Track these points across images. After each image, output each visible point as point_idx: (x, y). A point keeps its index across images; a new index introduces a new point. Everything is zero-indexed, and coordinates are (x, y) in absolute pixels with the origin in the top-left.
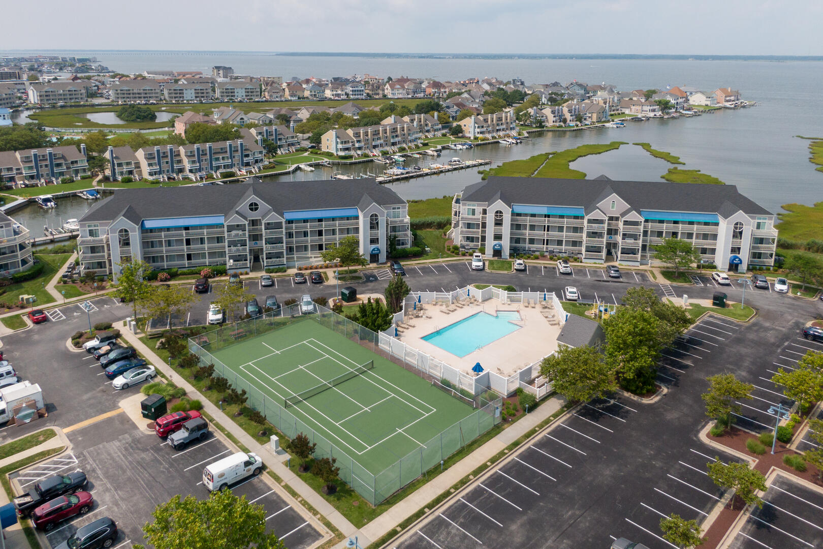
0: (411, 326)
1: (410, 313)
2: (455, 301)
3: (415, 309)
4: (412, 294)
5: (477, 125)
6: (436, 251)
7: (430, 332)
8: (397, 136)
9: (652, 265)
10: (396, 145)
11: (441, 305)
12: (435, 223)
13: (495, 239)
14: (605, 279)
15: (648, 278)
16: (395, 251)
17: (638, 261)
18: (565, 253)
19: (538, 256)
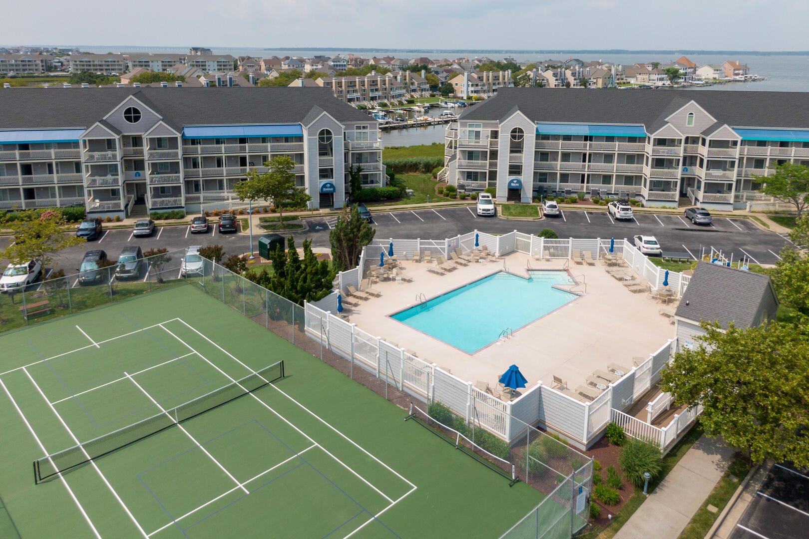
0: (373, 295)
1: (373, 273)
2: (453, 254)
3: (382, 265)
4: (377, 243)
5: (470, 83)
6: (422, 195)
7: (409, 305)
8: (377, 90)
9: (752, 210)
10: (376, 100)
11: (430, 262)
12: (420, 164)
13: (511, 173)
14: (688, 227)
15: (753, 225)
16: (358, 190)
17: (730, 204)
18: (615, 194)
19: (576, 200)
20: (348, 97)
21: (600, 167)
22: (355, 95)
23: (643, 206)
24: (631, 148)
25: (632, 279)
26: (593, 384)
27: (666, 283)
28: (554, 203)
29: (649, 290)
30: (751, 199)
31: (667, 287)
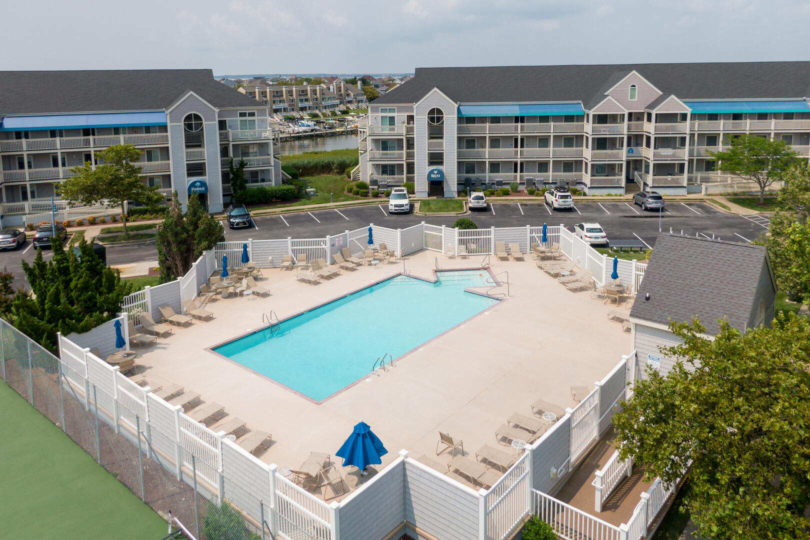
1: (213, 287)
3: (225, 275)
4: (225, 244)
7: (250, 330)
9: (709, 192)
11: (304, 267)
12: (334, 163)
13: (431, 163)
14: (638, 214)
15: (712, 209)
16: (241, 189)
17: (683, 187)
18: (553, 183)
19: (508, 191)
20: (274, 107)
21: (534, 152)
22: (281, 106)
23: (585, 195)
24: (569, 129)
25: (571, 275)
26: (507, 440)
27: (615, 276)
28: (481, 194)
29: (594, 286)
30: (706, 180)
31: (617, 281)
